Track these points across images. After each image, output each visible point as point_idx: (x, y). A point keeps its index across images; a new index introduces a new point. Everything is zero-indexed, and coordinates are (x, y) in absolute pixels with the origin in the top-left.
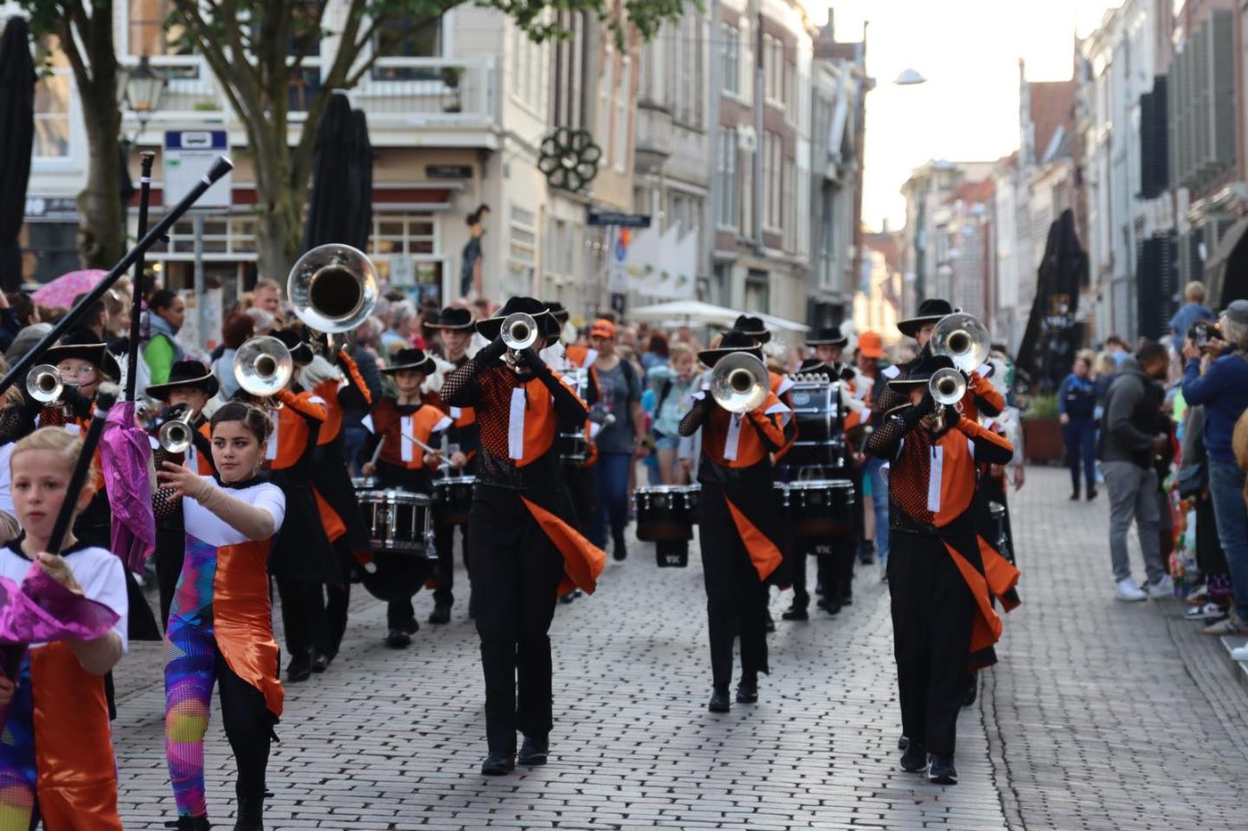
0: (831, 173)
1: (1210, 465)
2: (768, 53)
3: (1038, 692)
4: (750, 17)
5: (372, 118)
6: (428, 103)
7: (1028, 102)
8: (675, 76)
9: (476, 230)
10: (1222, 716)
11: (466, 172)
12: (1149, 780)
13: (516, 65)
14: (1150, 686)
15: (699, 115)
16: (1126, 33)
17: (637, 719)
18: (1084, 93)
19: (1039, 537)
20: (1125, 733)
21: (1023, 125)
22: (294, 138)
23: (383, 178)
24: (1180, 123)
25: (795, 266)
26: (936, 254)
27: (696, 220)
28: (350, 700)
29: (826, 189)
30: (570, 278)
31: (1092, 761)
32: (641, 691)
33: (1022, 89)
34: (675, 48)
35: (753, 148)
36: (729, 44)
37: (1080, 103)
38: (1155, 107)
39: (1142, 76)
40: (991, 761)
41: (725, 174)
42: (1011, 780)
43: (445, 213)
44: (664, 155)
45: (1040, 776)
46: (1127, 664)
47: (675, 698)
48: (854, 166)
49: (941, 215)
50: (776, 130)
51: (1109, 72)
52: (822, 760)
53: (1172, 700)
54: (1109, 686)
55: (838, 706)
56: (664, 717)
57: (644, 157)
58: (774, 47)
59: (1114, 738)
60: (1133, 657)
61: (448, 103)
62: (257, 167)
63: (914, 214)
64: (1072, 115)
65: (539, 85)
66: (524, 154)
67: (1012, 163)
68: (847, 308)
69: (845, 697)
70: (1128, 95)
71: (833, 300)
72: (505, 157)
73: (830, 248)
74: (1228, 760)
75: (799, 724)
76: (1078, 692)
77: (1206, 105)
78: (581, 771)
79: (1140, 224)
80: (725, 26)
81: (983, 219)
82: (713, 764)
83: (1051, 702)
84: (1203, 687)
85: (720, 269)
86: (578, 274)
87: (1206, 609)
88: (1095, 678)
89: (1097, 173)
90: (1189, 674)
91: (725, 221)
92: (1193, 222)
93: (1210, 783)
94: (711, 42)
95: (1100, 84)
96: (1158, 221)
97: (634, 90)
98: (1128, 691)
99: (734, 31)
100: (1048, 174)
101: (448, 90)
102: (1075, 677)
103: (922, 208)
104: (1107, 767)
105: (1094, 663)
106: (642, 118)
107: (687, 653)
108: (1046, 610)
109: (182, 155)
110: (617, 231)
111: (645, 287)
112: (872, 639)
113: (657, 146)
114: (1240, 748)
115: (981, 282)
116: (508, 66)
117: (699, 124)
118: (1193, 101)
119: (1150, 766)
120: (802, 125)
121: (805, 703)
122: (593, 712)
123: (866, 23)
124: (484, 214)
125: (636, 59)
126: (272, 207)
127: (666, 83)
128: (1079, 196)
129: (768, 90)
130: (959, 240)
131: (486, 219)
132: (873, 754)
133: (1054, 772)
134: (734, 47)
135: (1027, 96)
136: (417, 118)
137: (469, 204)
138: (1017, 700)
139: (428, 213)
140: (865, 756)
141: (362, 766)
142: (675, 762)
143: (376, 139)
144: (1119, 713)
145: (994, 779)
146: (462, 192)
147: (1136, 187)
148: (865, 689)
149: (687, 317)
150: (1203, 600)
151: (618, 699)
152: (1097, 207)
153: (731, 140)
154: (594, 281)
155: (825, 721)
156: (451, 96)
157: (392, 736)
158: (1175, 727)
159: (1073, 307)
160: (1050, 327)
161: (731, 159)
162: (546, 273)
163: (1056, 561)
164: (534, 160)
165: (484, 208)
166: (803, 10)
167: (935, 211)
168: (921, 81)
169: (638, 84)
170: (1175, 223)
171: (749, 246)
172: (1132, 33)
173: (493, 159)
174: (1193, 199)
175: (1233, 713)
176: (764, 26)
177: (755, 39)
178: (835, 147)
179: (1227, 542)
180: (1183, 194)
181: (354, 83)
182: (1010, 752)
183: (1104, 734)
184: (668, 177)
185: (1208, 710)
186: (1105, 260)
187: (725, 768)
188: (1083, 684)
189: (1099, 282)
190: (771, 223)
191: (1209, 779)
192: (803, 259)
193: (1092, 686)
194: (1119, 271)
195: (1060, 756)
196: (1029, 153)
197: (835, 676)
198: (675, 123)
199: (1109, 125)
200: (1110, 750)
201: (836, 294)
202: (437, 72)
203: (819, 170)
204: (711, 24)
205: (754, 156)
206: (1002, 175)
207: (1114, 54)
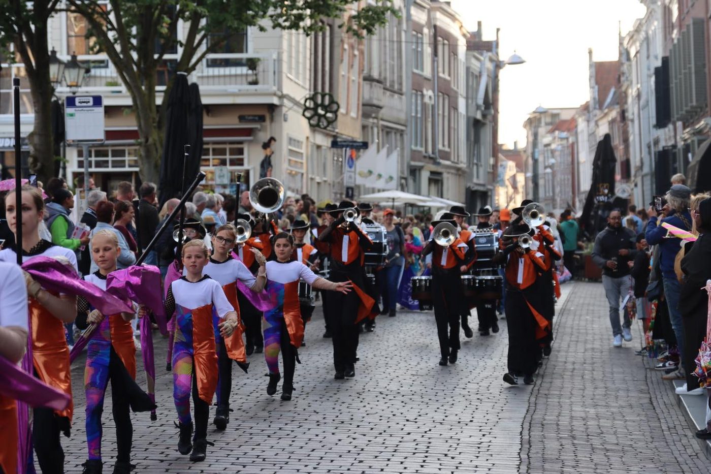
0: (479, 116)
1: (664, 281)
2: (440, 48)
3: (559, 415)
4: (429, 28)
5: (202, 88)
6: (239, 79)
7: (594, 74)
8: (385, 62)
9: (268, 151)
10: (664, 427)
11: (262, 119)
12: (612, 466)
13: (290, 57)
14: (627, 410)
15: (400, 84)
16: (647, 33)
17: (317, 435)
18: (625, 68)
19: (583, 323)
20: (604, 438)
21: (592, 87)
22: (159, 101)
23: (209, 123)
24: (676, 83)
25: (458, 169)
26: (544, 161)
27: (399, 143)
28: (150, 427)
29: (476, 125)
30: (325, 179)
31: (581, 456)
32: (324, 418)
33: (591, 66)
34: (385, 46)
35: (433, 102)
36: (417, 43)
37: (623, 74)
38: (662, 75)
39: (656, 57)
40: (520, 457)
41: (416, 117)
42: (529, 468)
43: (250, 142)
44: (380, 107)
45: (547, 466)
46: (617, 397)
47: (343, 422)
48: (492, 112)
49: (547, 139)
50: (446, 91)
51: (638, 55)
52: (420, 458)
53: (638, 418)
54: (602, 410)
55: (438, 425)
56: (333, 434)
57: (368, 108)
58: (444, 44)
59: (596, 442)
60: (621, 393)
61: (250, 79)
62: (138, 118)
63: (531, 139)
64: (619, 80)
65: (305, 68)
66: (295, 107)
67: (586, 108)
68: (489, 193)
69: (444, 420)
70: (649, 69)
71: (481, 189)
72: (284, 110)
73: (479, 159)
74: (661, 454)
75: (412, 437)
76: (583, 415)
77: (690, 73)
78: (274, 467)
79: (656, 142)
80: (414, 33)
81: (571, 140)
82: (354, 462)
83: (564, 421)
84: (658, 411)
85: (414, 172)
86: (330, 177)
87: (667, 364)
88: (595, 406)
89: (633, 114)
90: (652, 403)
91: (416, 145)
92: (685, 140)
93: (648, 468)
94: (406, 42)
95: (634, 63)
96: (666, 140)
97: (361, 70)
98: (613, 413)
99: (420, 35)
100: (606, 115)
101: (250, 72)
102: (584, 406)
103: (536, 135)
104: (589, 459)
105: (597, 397)
106: (366, 86)
107: (358, 395)
108: (577, 366)
109: (76, 110)
110: (349, 151)
111: (369, 183)
112: (469, 385)
113: (375, 102)
114: (671, 447)
115: (570, 177)
116: (285, 57)
117: (401, 89)
118: (683, 71)
119: (615, 459)
120: (462, 90)
121: (418, 424)
122: (292, 431)
123: (498, 30)
124: (273, 142)
125: (362, 52)
126: (147, 141)
127: (380, 66)
128: (623, 126)
129: (440, 69)
130: (557, 154)
131: (274, 145)
132: (450, 454)
133: (558, 463)
134: (420, 45)
135: (593, 70)
136: (233, 88)
137: (264, 137)
138: (545, 420)
139: (241, 143)
140: (446, 455)
141: (144, 467)
142: (332, 461)
143: (205, 101)
144: (603, 427)
145: (519, 468)
146: (260, 130)
147: (653, 121)
148: (456, 415)
149: (393, 199)
150: (667, 359)
151: (310, 423)
152: (633, 133)
153: (419, 98)
154: (339, 180)
155: (428, 435)
156: (252, 75)
157: (168, 448)
158: (636, 435)
159: (612, 190)
160: (599, 202)
161: (419, 108)
162: (310, 176)
163: (590, 337)
164: (301, 111)
165: (272, 139)
166: (461, 23)
167: (543, 137)
168: (522, 62)
169: (363, 66)
170: (676, 141)
171: (430, 158)
172: (650, 32)
173: (277, 111)
174: (684, 127)
175: (671, 425)
176: (438, 33)
177: (432, 40)
178: (480, 101)
179: (675, 325)
180: (679, 124)
181: (194, 68)
182: (533, 450)
183: (591, 439)
184: (382, 120)
185: (658, 424)
186: (638, 164)
187: (361, 464)
188: (587, 410)
189: (635, 176)
190: (444, 145)
191: (647, 466)
192: (463, 166)
193: (592, 411)
194: (646, 169)
195: (562, 454)
196: (595, 103)
197: (441, 408)
198: (385, 89)
199: (639, 86)
200: (593, 449)
201: (484, 185)
202: (244, 61)
203: (471, 114)
204: (406, 32)
205: (433, 106)
206: (580, 116)
207: (641, 45)
